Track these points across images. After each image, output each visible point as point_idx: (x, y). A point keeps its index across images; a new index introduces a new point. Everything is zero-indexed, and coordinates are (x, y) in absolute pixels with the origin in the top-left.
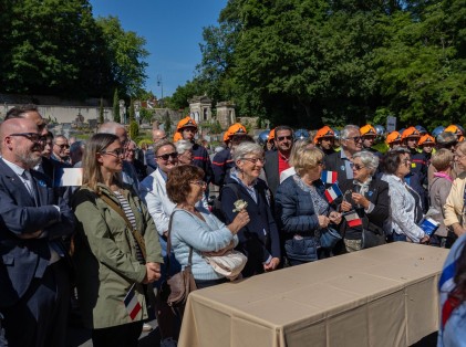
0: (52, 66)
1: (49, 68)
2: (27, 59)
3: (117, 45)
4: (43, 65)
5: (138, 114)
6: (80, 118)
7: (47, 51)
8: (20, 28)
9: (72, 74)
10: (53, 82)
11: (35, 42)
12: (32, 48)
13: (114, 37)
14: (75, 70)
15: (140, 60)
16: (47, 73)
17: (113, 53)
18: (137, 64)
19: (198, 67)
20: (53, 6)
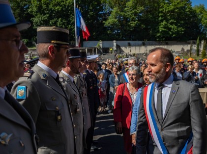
0: (173, 29)
1: (172, 30)
2: (164, 28)
3: (203, 16)
4: (170, 29)
6: (183, 49)
7: (172, 23)
8: (162, 16)
9: (182, 31)
10: (174, 35)
11: (167, 21)
12: (166, 23)
13: (201, 13)
14: (183, 30)
16: (172, 32)
17: (201, 20)
20: (175, 5)
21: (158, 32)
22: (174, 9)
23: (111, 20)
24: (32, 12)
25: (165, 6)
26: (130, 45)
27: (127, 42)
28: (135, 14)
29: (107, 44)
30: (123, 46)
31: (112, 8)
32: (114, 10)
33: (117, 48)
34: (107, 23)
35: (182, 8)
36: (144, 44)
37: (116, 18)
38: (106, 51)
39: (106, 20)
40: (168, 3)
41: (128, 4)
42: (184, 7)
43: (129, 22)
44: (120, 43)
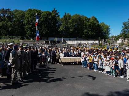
2: (86, 32)
4: (89, 33)
5: (106, 42)
6: (93, 43)
7: (89, 31)
8: (85, 27)
9: (94, 34)
10: (90, 36)
11: (87, 29)
13: (103, 26)
15: (109, 30)
17: (103, 29)
18: (108, 31)
19: (121, 31)
20: (91, 22)
21: (83, 34)
22: (91, 24)
23: (61, 28)
24: (24, 23)
25: (86, 23)
26: (70, 40)
27: (69, 38)
28: (73, 26)
29: (59, 39)
30: (66, 40)
31: (62, 22)
32: (63, 24)
33: (64, 41)
34: (59, 30)
35: (94, 24)
36: (77, 40)
37: (64, 27)
38: (59, 42)
39: (59, 28)
40: (88, 21)
41: (69, 21)
42: (95, 23)
43: (70, 29)
44: (65, 39)
